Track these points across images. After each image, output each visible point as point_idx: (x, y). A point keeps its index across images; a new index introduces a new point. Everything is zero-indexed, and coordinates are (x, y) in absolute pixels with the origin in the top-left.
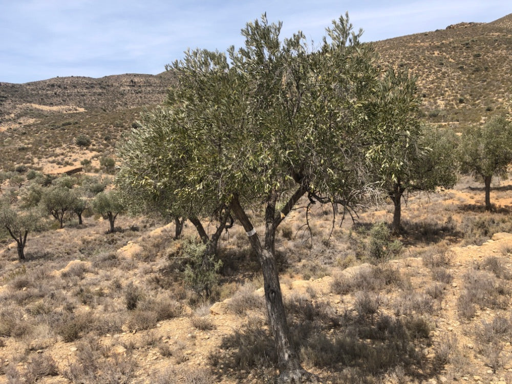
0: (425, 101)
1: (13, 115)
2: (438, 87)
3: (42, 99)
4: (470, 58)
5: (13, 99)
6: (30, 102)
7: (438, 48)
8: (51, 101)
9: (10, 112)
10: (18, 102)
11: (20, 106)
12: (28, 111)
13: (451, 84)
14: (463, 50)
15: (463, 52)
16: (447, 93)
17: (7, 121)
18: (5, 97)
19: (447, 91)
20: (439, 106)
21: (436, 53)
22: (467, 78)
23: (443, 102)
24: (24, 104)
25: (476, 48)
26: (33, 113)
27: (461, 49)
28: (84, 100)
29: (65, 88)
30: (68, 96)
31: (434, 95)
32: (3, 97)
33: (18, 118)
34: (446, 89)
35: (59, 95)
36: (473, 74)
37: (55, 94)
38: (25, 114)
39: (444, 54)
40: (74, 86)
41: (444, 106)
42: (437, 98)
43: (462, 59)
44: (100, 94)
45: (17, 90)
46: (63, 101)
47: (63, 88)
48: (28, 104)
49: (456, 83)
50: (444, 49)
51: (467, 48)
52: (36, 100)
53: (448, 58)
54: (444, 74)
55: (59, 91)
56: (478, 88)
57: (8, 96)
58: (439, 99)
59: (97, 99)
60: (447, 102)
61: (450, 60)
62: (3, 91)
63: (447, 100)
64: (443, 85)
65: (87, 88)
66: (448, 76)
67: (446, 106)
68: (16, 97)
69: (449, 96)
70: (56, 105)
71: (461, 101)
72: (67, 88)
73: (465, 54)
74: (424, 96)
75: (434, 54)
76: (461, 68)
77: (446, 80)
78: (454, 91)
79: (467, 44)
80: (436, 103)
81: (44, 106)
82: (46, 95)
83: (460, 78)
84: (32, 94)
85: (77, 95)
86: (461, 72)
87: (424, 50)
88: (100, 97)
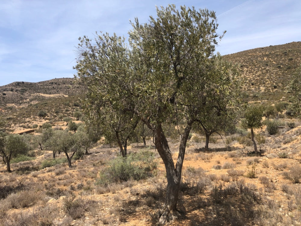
0: (253, 87)
1: (28, 100)
2: (262, 79)
3: (46, 91)
4: (286, 61)
5: (30, 91)
6: (39, 92)
7: (267, 55)
8: (50, 91)
9: (27, 98)
10: (32, 93)
11: (33, 95)
12: (37, 97)
13: (270, 77)
14: (283, 56)
15: (282, 58)
16: (267, 82)
17: (25, 103)
18: (25, 90)
19: (267, 81)
20: (260, 91)
21: (265, 59)
22: (282, 73)
23: (264, 88)
24: (35, 94)
25: (291, 55)
26: (40, 98)
27: (281, 56)
28: (69, 91)
29: (59, 84)
30: (60, 89)
31: (259, 84)
32: (24, 90)
33: (31, 102)
34: (267, 80)
35: (55, 88)
36: (286, 70)
37: (53, 87)
38: (35, 99)
39: (270, 59)
40: (64, 83)
41: (264, 90)
42: (261, 85)
43: (281, 62)
44: (78, 88)
45: (33, 86)
46: (57, 91)
47: (58, 84)
48: (38, 94)
49: (274, 76)
50: (270, 56)
51: (285, 55)
52: (42, 91)
53: (272, 62)
54: (267, 71)
55: (55, 86)
56: (288, 79)
57: (27, 89)
58: (261, 86)
59: (76, 90)
60: (266, 87)
61: (274, 62)
62: (25, 87)
63: (266, 86)
64: (265, 77)
65: (71, 84)
66: (270, 72)
67: (265, 90)
68: (32, 90)
69: (268, 84)
70: (53, 94)
71: (275, 87)
72: (60, 84)
73: (283, 59)
74: (253, 84)
75: (264, 59)
76: (279, 67)
77: (268, 75)
78: (272, 81)
79: (285, 53)
80: (259, 88)
81: (46, 95)
82: (48, 88)
83: (277, 73)
84: (41, 88)
85: (65, 88)
86: (278, 69)
87: (258, 57)
88: (78, 89)
